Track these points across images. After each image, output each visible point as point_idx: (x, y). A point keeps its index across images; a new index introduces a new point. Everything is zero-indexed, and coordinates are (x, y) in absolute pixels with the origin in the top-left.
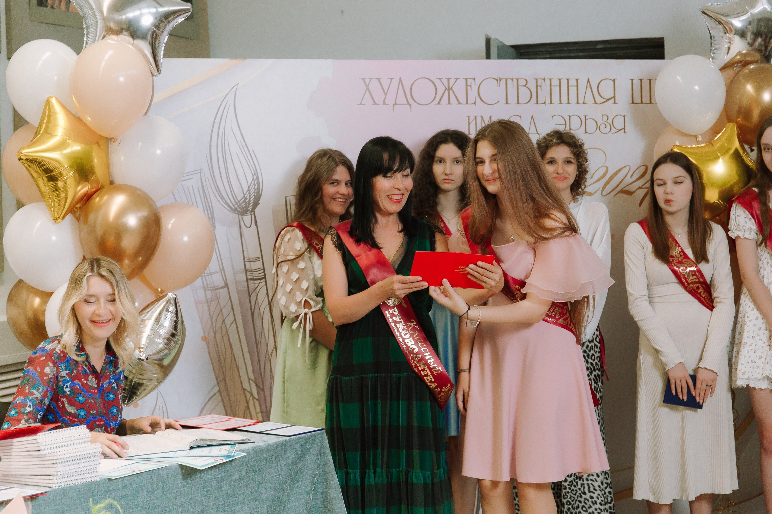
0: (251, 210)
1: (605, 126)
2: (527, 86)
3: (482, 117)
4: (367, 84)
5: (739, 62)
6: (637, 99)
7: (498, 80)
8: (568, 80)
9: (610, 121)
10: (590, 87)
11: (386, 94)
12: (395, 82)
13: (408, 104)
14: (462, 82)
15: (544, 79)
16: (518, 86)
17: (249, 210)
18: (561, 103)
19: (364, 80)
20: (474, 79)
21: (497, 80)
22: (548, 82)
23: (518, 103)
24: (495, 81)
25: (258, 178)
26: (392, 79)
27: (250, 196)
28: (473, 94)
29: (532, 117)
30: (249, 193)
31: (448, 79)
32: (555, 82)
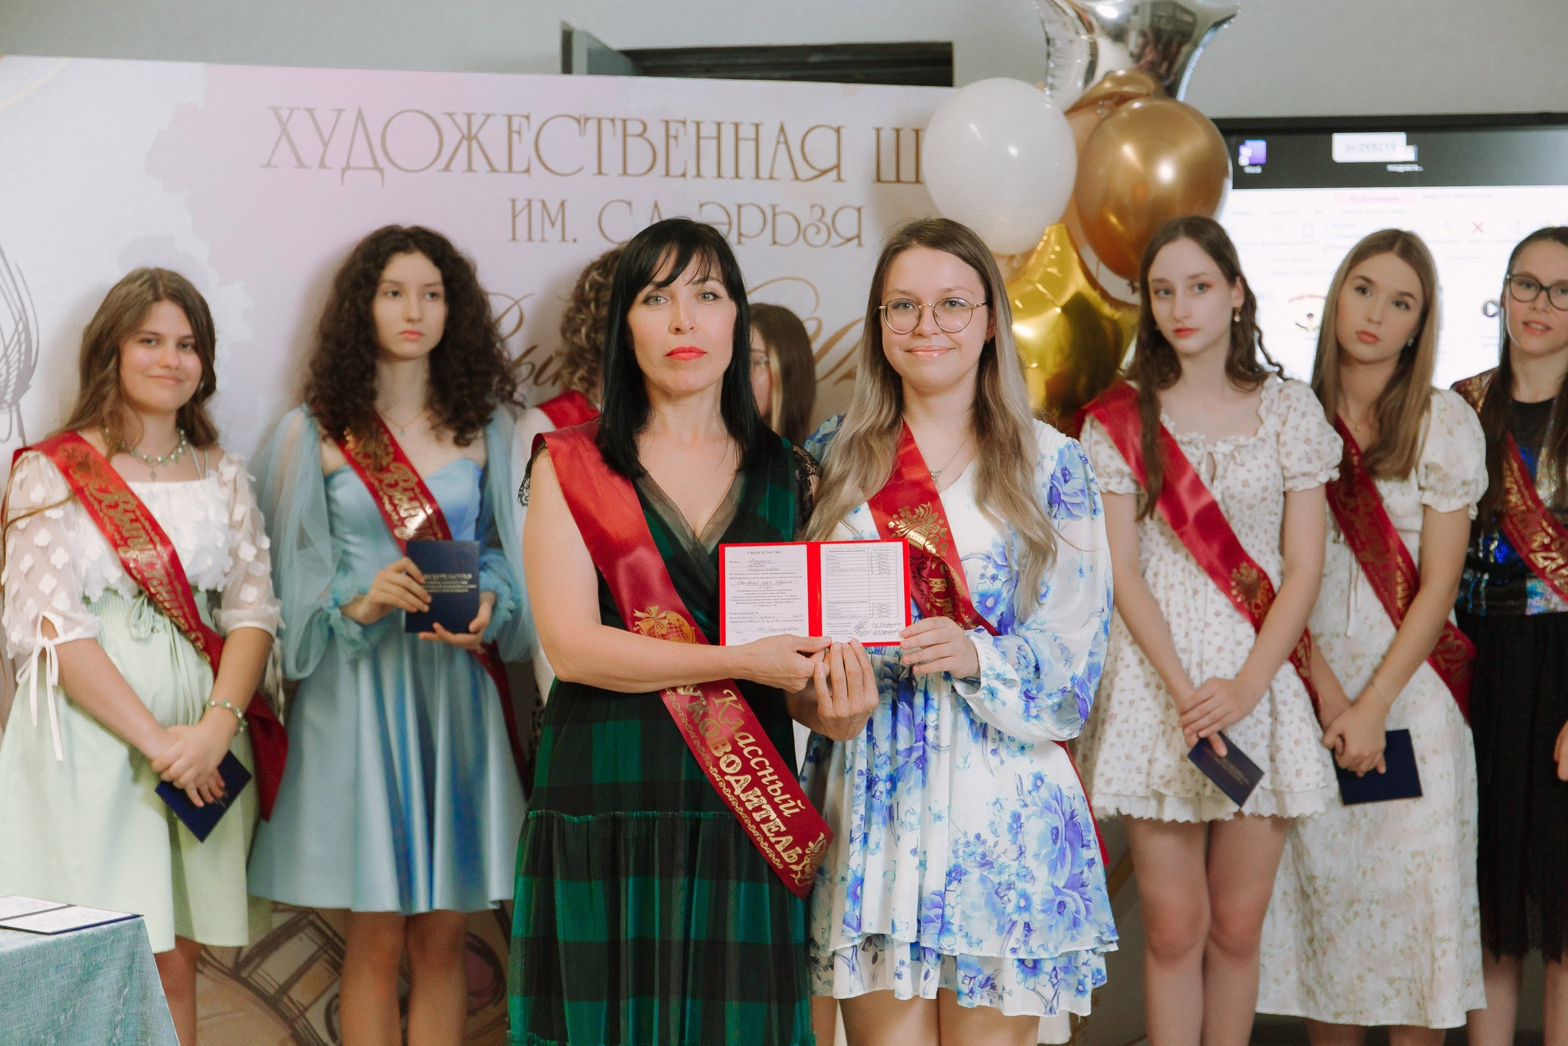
0: (9, 401)
1: (816, 230)
2: (646, 135)
3: (544, 203)
4: (285, 120)
5: (1109, 96)
6: (888, 173)
7: (581, 121)
8: (736, 125)
9: (828, 219)
10: (786, 142)
11: (326, 144)
12: (348, 120)
13: (377, 167)
14: (499, 125)
15: (684, 123)
16: (625, 135)
17: (5, 402)
18: (719, 176)
19: (276, 110)
20: (527, 117)
21: (578, 121)
22: (692, 128)
23: (625, 173)
24: (574, 123)
25: (26, 328)
26: (340, 111)
27: (8, 369)
28: (524, 150)
29: (656, 206)
30: (7, 363)
31: (469, 116)
32: (708, 130)
